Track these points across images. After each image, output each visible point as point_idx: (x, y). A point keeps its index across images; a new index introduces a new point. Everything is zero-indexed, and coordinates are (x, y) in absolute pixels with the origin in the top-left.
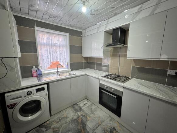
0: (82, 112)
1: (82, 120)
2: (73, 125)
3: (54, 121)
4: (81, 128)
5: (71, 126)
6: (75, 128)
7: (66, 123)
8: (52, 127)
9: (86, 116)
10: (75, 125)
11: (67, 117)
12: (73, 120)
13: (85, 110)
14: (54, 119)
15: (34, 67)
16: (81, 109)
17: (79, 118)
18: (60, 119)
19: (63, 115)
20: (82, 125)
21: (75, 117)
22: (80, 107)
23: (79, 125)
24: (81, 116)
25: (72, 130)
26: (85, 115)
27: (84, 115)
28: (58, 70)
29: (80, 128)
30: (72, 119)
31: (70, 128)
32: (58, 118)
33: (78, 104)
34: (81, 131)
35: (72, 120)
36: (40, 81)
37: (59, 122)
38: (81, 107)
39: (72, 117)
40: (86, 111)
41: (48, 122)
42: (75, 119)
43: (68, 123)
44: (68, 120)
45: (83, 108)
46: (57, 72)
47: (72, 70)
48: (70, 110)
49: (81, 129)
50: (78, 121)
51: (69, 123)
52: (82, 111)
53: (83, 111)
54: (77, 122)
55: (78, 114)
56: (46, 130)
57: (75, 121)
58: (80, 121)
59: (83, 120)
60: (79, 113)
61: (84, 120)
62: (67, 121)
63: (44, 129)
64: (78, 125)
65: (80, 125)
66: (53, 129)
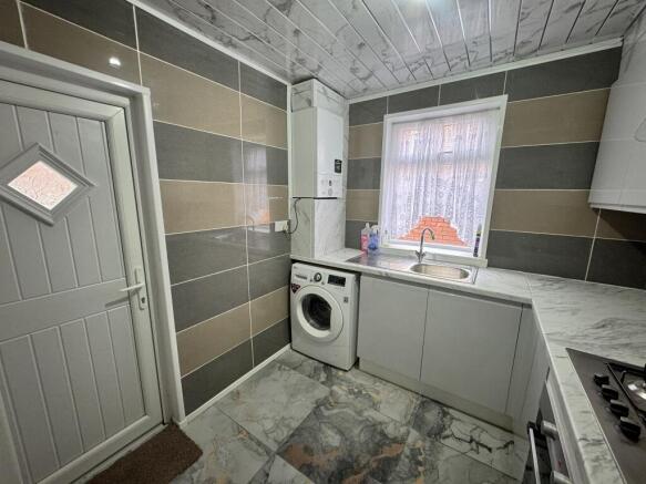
0: (428, 444)
1: (397, 459)
2: (362, 434)
3: (349, 382)
4: (364, 467)
5: (356, 431)
6: (357, 445)
7: (360, 413)
8: (335, 388)
9: (421, 469)
10: (366, 443)
11: (375, 406)
12: (379, 427)
13: (447, 453)
14: (353, 379)
15: (368, 225)
16: (437, 433)
17: (394, 445)
18: (360, 392)
19: (378, 393)
20: (378, 467)
21: (390, 430)
22: (442, 428)
23: (373, 456)
24: (407, 451)
25: (346, 439)
26: (419, 463)
27: (420, 458)
28: (425, 250)
29: (363, 462)
30: (380, 423)
31: (351, 431)
32: (361, 385)
33: (451, 411)
34: (356, 473)
35: (374, 425)
36: (374, 265)
37: (352, 396)
38: (447, 432)
39: (387, 420)
40: (447, 460)
41: (341, 373)
42: (383, 434)
43: (360, 419)
44: (370, 413)
45: (449, 442)
46: (420, 255)
47: (489, 266)
48: (408, 401)
49: (361, 469)
50: (381, 447)
51: (361, 422)
52: (432, 442)
53: (434, 450)
54: (379, 446)
55: (408, 433)
56: (323, 383)
57: (378, 437)
58: (387, 453)
59: (396, 465)
60: (414, 434)
61: (398, 469)
62: (366, 414)
63: (323, 376)
64: (369, 452)
65: (373, 459)
66: (332, 393)
